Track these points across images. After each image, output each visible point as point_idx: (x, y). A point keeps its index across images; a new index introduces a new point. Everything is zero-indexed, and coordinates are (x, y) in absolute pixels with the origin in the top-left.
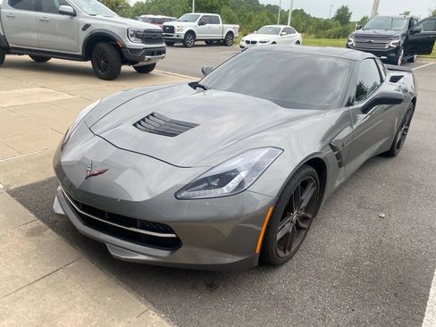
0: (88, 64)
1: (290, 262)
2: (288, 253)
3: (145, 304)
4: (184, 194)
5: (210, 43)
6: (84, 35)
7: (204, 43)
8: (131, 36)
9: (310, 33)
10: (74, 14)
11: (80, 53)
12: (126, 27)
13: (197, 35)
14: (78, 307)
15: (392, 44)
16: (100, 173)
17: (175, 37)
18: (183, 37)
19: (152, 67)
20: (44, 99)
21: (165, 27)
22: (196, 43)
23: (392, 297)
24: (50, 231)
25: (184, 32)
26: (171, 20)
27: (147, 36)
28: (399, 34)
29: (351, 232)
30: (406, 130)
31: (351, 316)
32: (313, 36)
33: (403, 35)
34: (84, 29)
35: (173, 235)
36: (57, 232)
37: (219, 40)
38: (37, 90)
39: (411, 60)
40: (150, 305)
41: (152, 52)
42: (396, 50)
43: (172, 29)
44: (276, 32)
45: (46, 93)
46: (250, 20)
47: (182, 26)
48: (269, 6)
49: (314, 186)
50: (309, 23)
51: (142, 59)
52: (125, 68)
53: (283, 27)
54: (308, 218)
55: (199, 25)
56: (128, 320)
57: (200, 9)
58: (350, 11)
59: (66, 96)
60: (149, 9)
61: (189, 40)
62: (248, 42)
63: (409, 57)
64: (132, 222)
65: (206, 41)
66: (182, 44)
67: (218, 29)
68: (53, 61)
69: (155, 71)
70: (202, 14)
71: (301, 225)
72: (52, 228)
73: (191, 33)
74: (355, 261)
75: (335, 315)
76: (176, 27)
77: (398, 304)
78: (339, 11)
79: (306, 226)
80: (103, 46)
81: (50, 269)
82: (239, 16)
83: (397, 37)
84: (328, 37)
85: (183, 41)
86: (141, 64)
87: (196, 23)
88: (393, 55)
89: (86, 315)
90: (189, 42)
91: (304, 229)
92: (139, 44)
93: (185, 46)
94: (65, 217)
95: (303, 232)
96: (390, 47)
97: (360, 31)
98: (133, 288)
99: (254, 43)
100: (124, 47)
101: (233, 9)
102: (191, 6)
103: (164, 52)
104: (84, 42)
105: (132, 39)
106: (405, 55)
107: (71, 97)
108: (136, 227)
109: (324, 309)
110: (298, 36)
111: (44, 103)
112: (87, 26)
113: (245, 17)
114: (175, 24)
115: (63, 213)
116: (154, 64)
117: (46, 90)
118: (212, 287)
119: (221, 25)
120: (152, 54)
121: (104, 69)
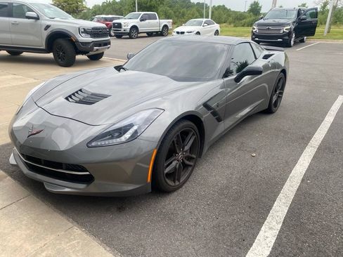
0: (51, 55)
1: (180, 189)
2: (177, 183)
3: (72, 223)
4: (93, 144)
5: (150, 34)
6: (46, 34)
7: (145, 35)
8: (82, 32)
9: (230, 23)
10: (37, 18)
11: (44, 47)
12: (78, 26)
13: (139, 29)
14: (23, 227)
15: (285, 29)
16: (38, 133)
17: (122, 31)
18: (128, 31)
19: (101, 55)
20: (15, 83)
21: (114, 24)
22: (139, 35)
23: (247, 209)
24: (9, 178)
25: (129, 27)
26: (119, 18)
27: (95, 32)
28: (290, 22)
29: (228, 167)
30: (281, 93)
31: (216, 222)
32: (232, 25)
33: (294, 22)
34: (46, 29)
35: (88, 173)
36: (14, 179)
37: (157, 32)
38: (10, 76)
39: (302, 41)
40: (75, 223)
41: (99, 44)
42: (289, 34)
43: (120, 25)
44: (200, 24)
45: (17, 79)
46: (183, 15)
47: (127, 22)
48: (198, 3)
49: (193, 135)
50: (229, 16)
51: (92, 49)
52: (79, 57)
53: (204, 20)
54: (194, 158)
55: (141, 21)
56: (58, 233)
57: (141, 8)
58: (260, 5)
59: (31, 80)
60: (104, 10)
61: (134, 33)
62: (178, 33)
63: (300, 39)
64: (59, 165)
65: (147, 33)
66: (128, 36)
67: (156, 23)
68: (25, 54)
69: (104, 58)
70: (143, 13)
71: (187, 162)
72: (11, 176)
73: (134, 28)
74: (227, 187)
75: (204, 222)
76: (122, 24)
77: (250, 213)
78: (252, 5)
79: (192, 164)
80: (61, 41)
81: (6, 203)
82: (175, 12)
83: (289, 24)
84: (243, 26)
85: (129, 34)
86: (91, 53)
87: (138, 20)
88: (287, 38)
89: (28, 232)
90: (134, 34)
91: (190, 166)
92: (88, 39)
93: (131, 38)
94: (16, 166)
95: (190, 169)
96: (284, 32)
97: (262, 21)
98: (64, 212)
99: (183, 33)
100: (77, 41)
101: (170, 7)
102: (135, 7)
103: (110, 44)
104: (46, 39)
105: (83, 35)
106: (296, 37)
107: (36, 81)
108: (62, 169)
109: (197, 219)
110: (216, 26)
111: (14, 86)
112: (48, 27)
113: (180, 13)
114: (122, 21)
115: (15, 163)
116: (103, 53)
117: (16, 77)
118: (121, 209)
119: (158, 20)
120: (100, 45)
121: (63, 59)
